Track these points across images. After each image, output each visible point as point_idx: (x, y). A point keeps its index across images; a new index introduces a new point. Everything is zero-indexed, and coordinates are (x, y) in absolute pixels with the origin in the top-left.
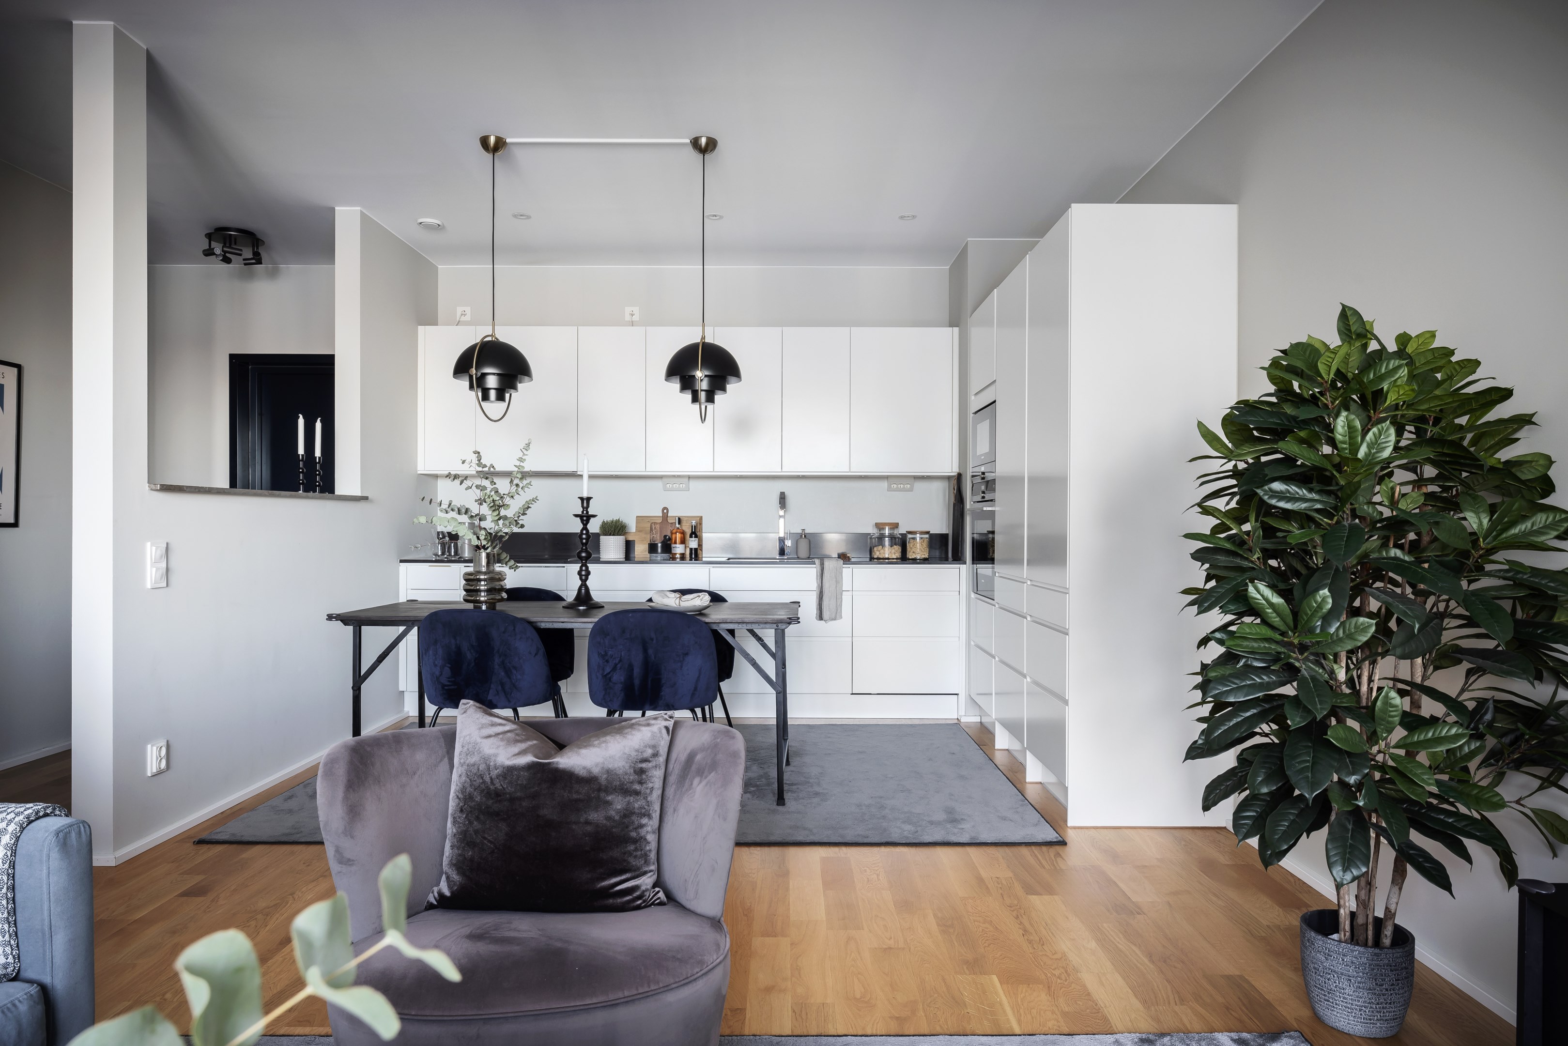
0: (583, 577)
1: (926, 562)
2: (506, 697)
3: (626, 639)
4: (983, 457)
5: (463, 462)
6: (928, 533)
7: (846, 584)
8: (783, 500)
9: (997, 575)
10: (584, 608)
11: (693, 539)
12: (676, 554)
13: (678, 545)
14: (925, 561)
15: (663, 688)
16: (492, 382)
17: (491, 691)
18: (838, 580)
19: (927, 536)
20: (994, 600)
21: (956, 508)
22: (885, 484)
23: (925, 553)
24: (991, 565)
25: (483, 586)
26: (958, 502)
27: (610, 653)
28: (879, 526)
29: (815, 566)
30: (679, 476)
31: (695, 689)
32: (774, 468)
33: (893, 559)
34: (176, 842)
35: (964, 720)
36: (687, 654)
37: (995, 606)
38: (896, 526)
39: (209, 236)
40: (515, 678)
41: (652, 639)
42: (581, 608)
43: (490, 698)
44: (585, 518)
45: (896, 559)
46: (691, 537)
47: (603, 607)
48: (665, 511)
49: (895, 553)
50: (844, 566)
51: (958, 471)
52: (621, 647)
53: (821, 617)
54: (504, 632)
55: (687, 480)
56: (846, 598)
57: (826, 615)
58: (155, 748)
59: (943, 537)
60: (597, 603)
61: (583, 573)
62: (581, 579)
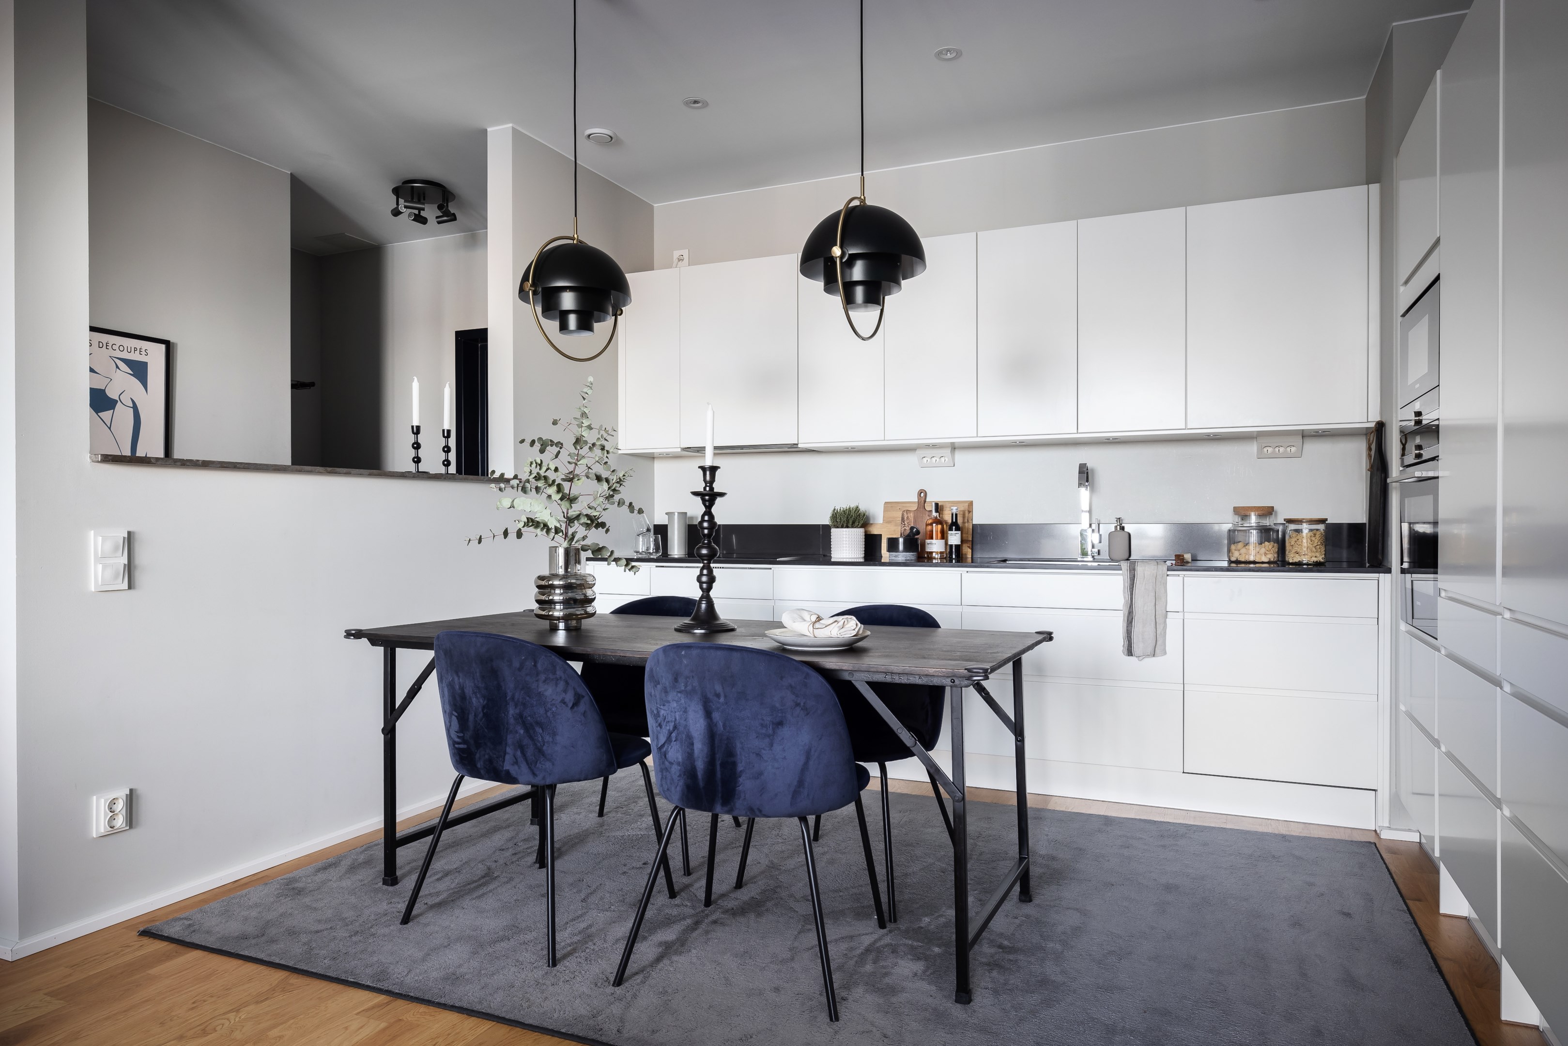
0: (705, 586)
1: (1322, 568)
2: (530, 768)
3: (680, 692)
4: (1417, 386)
5: (555, 423)
6: (1322, 521)
7: (1173, 601)
8: (1085, 475)
9: (1443, 594)
10: (703, 631)
11: (954, 532)
12: (931, 553)
13: (934, 541)
14: (1317, 567)
15: (741, 780)
16: (568, 301)
17: (507, 757)
18: (1159, 596)
19: (1321, 527)
20: (1436, 639)
21: (1374, 481)
22: (1253, 448)
23: (1318, 554)
24: (1432, 576)
25: (558, 596)
26: (1378, 470)
27: (662, 712)
28: (1242, 513)
29: (1120, 572)
30: (934, 446)
31: (801, 783)
32: (1066, 429)
33: (1263, 563)
34: (124, 928)
35: (1385, 835)
36: (780, 724)
37: (1439, 651)
38: (1268, 511)
39: (396, 191)
40: (540, 739)
41: (718, 696)
42: (696, 631)
43: (507, 768)
44: (707, 498)
45: (1269, 563)
46: (951, 529)
47: (733, 630)
48: (922, 495)
49: (1265, 554)
50: (1169, 573)
51: (1378, 419)
52: (675, 705)
53: (1130, 653)
54: (520, 669)
55: (948, 451)
56: (1173, 624)
57: (1137, 648)
58: (103, 801)
59: (1355, 529)
60: (722, 625)
61: (704, 579)
62: (701, 587)
